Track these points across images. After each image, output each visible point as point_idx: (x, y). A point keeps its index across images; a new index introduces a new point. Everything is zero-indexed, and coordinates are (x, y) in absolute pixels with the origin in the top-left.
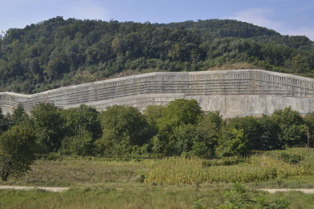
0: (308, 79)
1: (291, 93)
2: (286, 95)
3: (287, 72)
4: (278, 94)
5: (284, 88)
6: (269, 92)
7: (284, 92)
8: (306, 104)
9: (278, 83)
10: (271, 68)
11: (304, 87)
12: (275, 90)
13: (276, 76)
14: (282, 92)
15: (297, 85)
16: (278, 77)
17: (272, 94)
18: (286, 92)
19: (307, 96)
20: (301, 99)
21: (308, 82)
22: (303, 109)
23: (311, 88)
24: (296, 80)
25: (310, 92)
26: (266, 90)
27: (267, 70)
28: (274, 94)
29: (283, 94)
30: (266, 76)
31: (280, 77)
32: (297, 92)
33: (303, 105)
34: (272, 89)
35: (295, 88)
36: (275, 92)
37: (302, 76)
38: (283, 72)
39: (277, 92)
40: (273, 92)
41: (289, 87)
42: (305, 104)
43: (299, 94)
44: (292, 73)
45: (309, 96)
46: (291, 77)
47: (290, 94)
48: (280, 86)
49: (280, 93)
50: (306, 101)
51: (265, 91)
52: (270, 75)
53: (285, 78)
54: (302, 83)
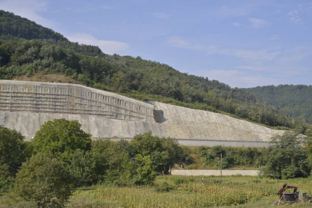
0: (133, 100)
1: (114, 115)
2: (109, 116)
3: (110, 91)
4: (100, 115)
5: (107, 109)
6: (91, 112)
7: (107, 113)
8: (133, 128)
9: (100, 103)
10: (93, 84)
11: (128, 108)
12: (97, 110)
13: (99, 94)
14: (105, 113)
15: (121, 106)
16: (102, 95)
17: (94, 114)
18: (109, 113)
19: (131, 119)
20: (127, 122)
21: (133, 103)
22: (129, 133)
23: (136, 111)
24: (121, 101)
25: (135, 115)
26: (87, 109)
27: (88, 86)
28: (96, 114)
29: (106, 115)
30: (87, 93)
31: (104, 96)
32: (121, 114)
33: (129, 128)
34: (94, 108)
35: (119, 109)
36: (97, 113)
37: (126, 96)
38: (105, 90)
39: (99, 113)
40: (94, 113)
41: (112, 107)
42: (131, 128)
43: (123, 116)
44: (115, 92)
45: (133, 119)
46: (115, 96)
47: (113, 115)
48: (103, 105)
49: (102, 113)
50: (132, 124)
51: (86, 111)
52: (92, 93)
53: (109, 97)
54: (127, 104)
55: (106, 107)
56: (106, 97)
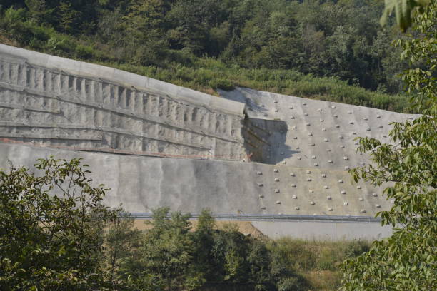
0: (173, 89)
1: (109, 139)
2: (90, 146)
4: (61, 140)
5: (83, 119)
6: (27, 133)
7: (84, 135)
8: (155, 182)
9: (59, 99)
10: (43, 38)
11: (155, 115)
12: (50, 123)
13: (55, 72)
14: (75, 135)
15: (132, 110)
16: (64, 74)
17: (37, 139)
18: (90, 135)
19: (166, 151)
20: (139, 163)
21: (170, 100)
22: (142, 199)
23: (181, 124)
24: (129, 91)
25: (177, 137)
26: (15, 122)
27: (23, 44)
28: (44, 140)
29: (78, 141)
30: (16, 69)
31: (71, 78)
32: (131, 136)
33: (141, 184)
34: (39, 120)
35: (124, 119)
36: (49, 134)
38: (86, 57)
39: (56, 134)
40: (40, 133)
41: (101, 114)
42: (149, 181)
43: (138, 142)
44: (119, 62)
46: (109, 77)
47: (104, 142)
48: (69, 109)
49: (66, 135)
50: (154, 169)
51: (11, 127)
52: (30, 67)
53: (88, 80)
54: (150, 102)
55: (78, 113)
56: (80, 79)
